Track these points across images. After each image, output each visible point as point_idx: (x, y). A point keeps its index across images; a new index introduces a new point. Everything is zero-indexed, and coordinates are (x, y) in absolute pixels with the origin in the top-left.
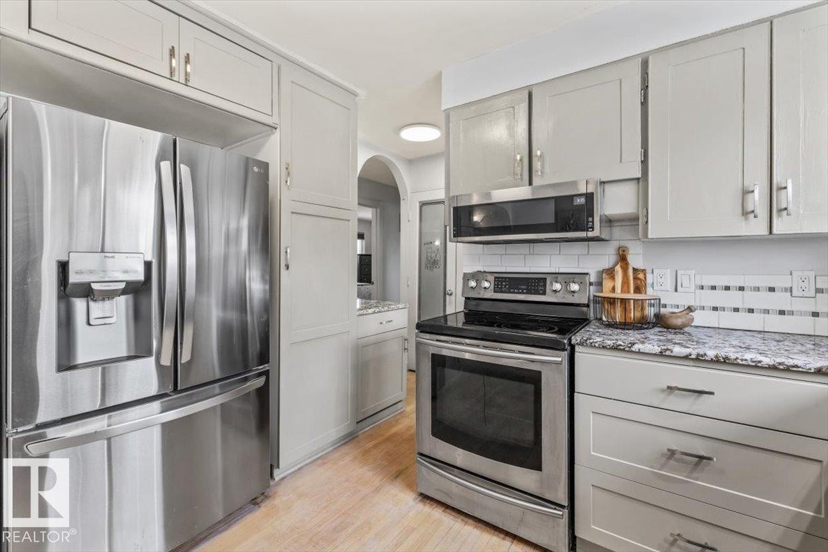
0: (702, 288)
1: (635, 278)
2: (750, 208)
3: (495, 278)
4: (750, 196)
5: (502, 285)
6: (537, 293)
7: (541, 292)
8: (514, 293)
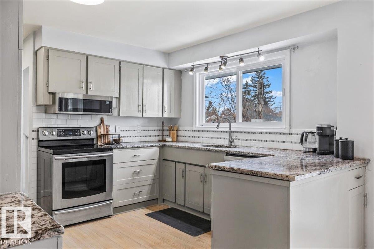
0: (121, 131)
1: (107, 128)
2: (139, 110)
3: (57, 130)
4: (139, 107)
5: (61, 133)
6: (77, 135)
7: (79, 135)
8: (67, 136)
